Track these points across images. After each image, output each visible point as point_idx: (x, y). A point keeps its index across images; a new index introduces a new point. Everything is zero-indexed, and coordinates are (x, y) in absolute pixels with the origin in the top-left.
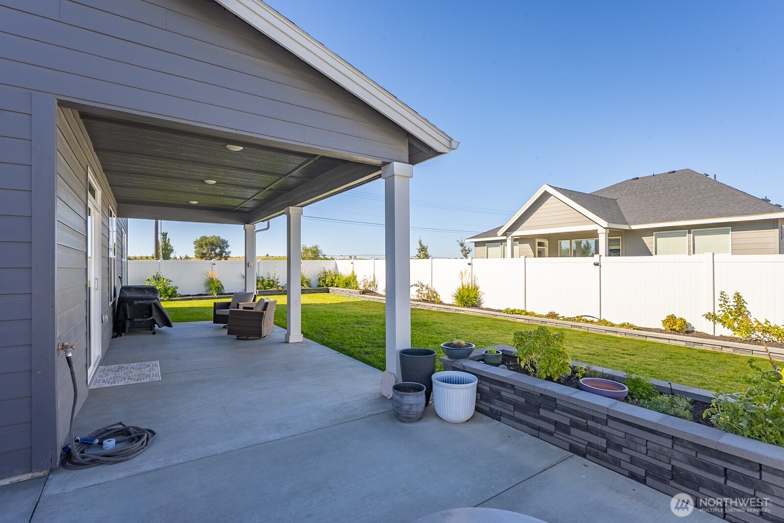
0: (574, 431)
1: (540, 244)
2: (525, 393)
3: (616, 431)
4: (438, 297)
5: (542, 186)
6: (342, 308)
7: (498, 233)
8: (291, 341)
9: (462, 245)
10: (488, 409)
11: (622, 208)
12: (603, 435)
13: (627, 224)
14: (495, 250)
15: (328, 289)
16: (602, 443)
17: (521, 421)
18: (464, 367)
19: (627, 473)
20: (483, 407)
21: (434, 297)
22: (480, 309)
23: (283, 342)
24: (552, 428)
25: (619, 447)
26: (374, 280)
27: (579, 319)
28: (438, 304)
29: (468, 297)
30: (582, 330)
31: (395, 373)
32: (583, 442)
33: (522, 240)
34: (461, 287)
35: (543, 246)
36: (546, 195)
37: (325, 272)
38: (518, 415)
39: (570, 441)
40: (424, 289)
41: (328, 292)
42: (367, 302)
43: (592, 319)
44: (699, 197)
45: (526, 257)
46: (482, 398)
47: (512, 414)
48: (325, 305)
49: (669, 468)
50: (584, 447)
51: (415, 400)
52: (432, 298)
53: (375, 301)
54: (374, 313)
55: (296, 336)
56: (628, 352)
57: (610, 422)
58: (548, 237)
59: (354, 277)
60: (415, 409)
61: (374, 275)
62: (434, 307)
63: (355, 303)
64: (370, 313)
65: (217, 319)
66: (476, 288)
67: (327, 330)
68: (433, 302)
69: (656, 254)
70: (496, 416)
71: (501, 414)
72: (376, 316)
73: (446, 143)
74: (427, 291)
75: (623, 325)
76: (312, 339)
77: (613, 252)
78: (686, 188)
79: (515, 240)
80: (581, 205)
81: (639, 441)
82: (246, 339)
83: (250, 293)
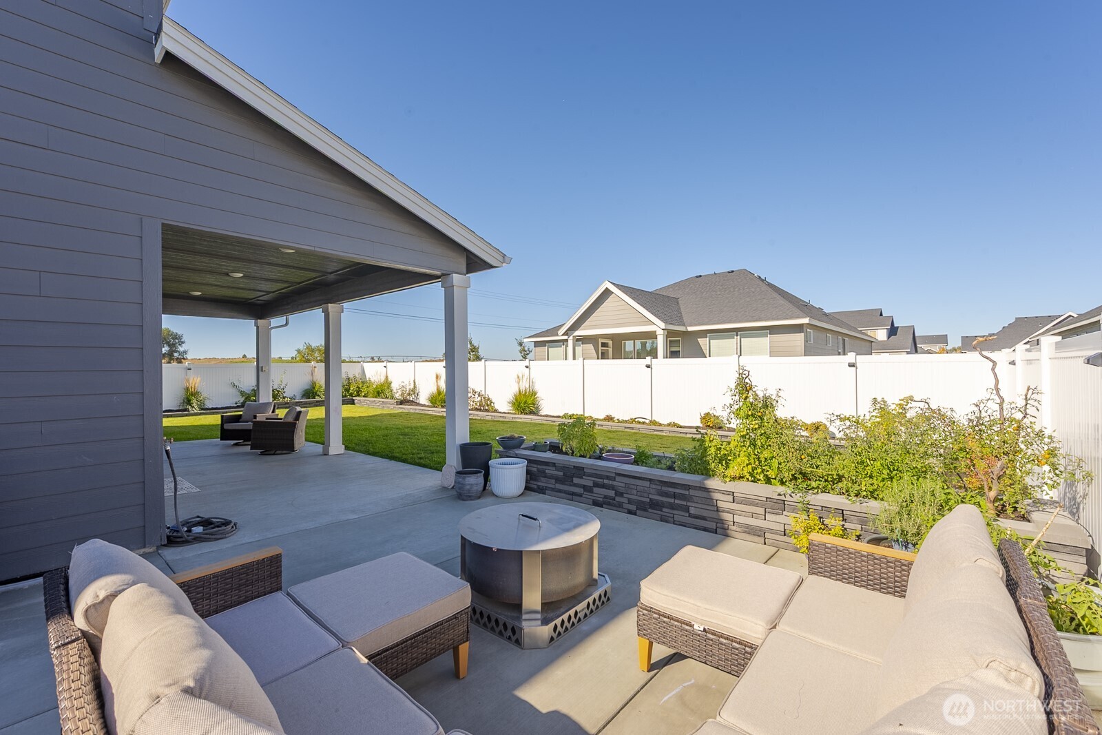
0: (596, 490)
1: (604, 345)
2: (564, 468)
3: (620, 483)
4: (492, 404)
5: (603, 282)
6: (377, 421)
7: (559, 332)
8: (331, 453)
9: (521, 344)
10: (536, 487)
11: (682, 307)
12: (612, 488)
13: (684, 325)
14: (556, 351)
15: (353, 400)
16: (612, 493)
17: (560, 491)
18: (516, 454)
19: (626, 511)
20: (532, 486)
21: (488, 405)
22: (538, 415)
23: (321, 455)
24: (581, 491)
25: (621, 495)
26: (415, 387)
27: (633, 421)
28: (492, 412)
29: (525, 403)
30: (634, 431)
31: (455, 465)
32: (599, 496)
33: (584, 340)
34: (518, 393)
35: (607, 347)
36: (607, 293)
37: (349, 379)
38: (559, 486)
39: (593, 498)
40: (477, 396)
41: (354, 404)
42: (407, 414)
43: (644, 420)
44: (748, 299)
45: (584, 359)
46: (531, 479)
47: (553, 486)
48: (354, 418)
49: (648, 500)
50: (601, 499)
51: (475, 481)
52: (486, 405)
53: (417, 411)
54: (419, 425)
55: (336, 446)
56: (665, 446)
57: (618, 478)
58: (613, 337)
59: (387, 383)
60: (475, 488)
61: (414, 381)
62: (488, 416)
63: (390, 415)
64: (414, 425)
65: (225, 434)
66: (534, 394)
67: (367, 441)
68: (487, 411)
69: (710, 356)
70: (541, 490)
71: (546, 488)
72: (422, 427)
73: (501, 258)
74: (479, 398)
75: (669, 425)
76: (354, 450)
77: (674, 354)
78: (739, 289)
79: (577, 340)
80: (641, 305)
81: (633, 487)
82: (274, 454)
83: (268, 403)
